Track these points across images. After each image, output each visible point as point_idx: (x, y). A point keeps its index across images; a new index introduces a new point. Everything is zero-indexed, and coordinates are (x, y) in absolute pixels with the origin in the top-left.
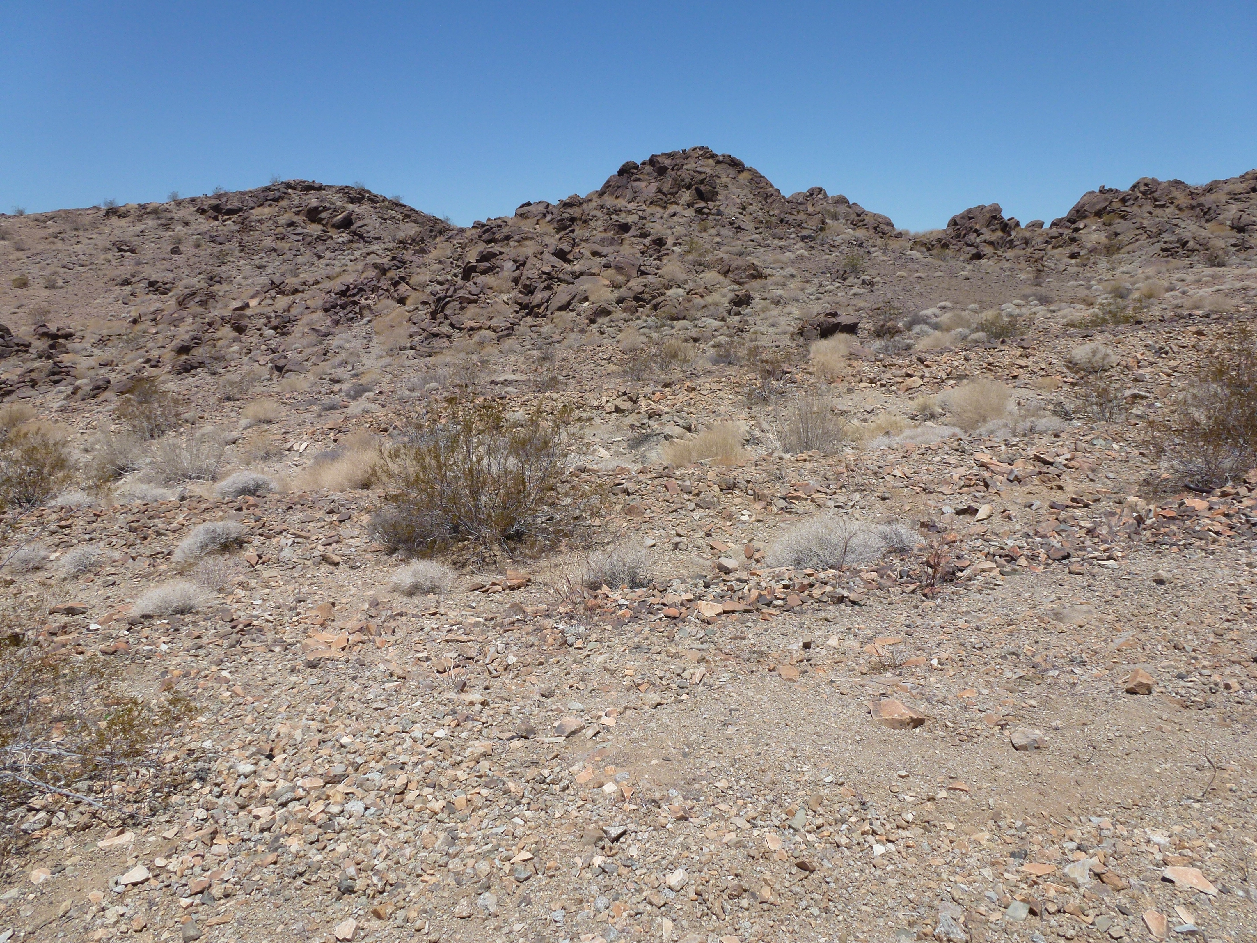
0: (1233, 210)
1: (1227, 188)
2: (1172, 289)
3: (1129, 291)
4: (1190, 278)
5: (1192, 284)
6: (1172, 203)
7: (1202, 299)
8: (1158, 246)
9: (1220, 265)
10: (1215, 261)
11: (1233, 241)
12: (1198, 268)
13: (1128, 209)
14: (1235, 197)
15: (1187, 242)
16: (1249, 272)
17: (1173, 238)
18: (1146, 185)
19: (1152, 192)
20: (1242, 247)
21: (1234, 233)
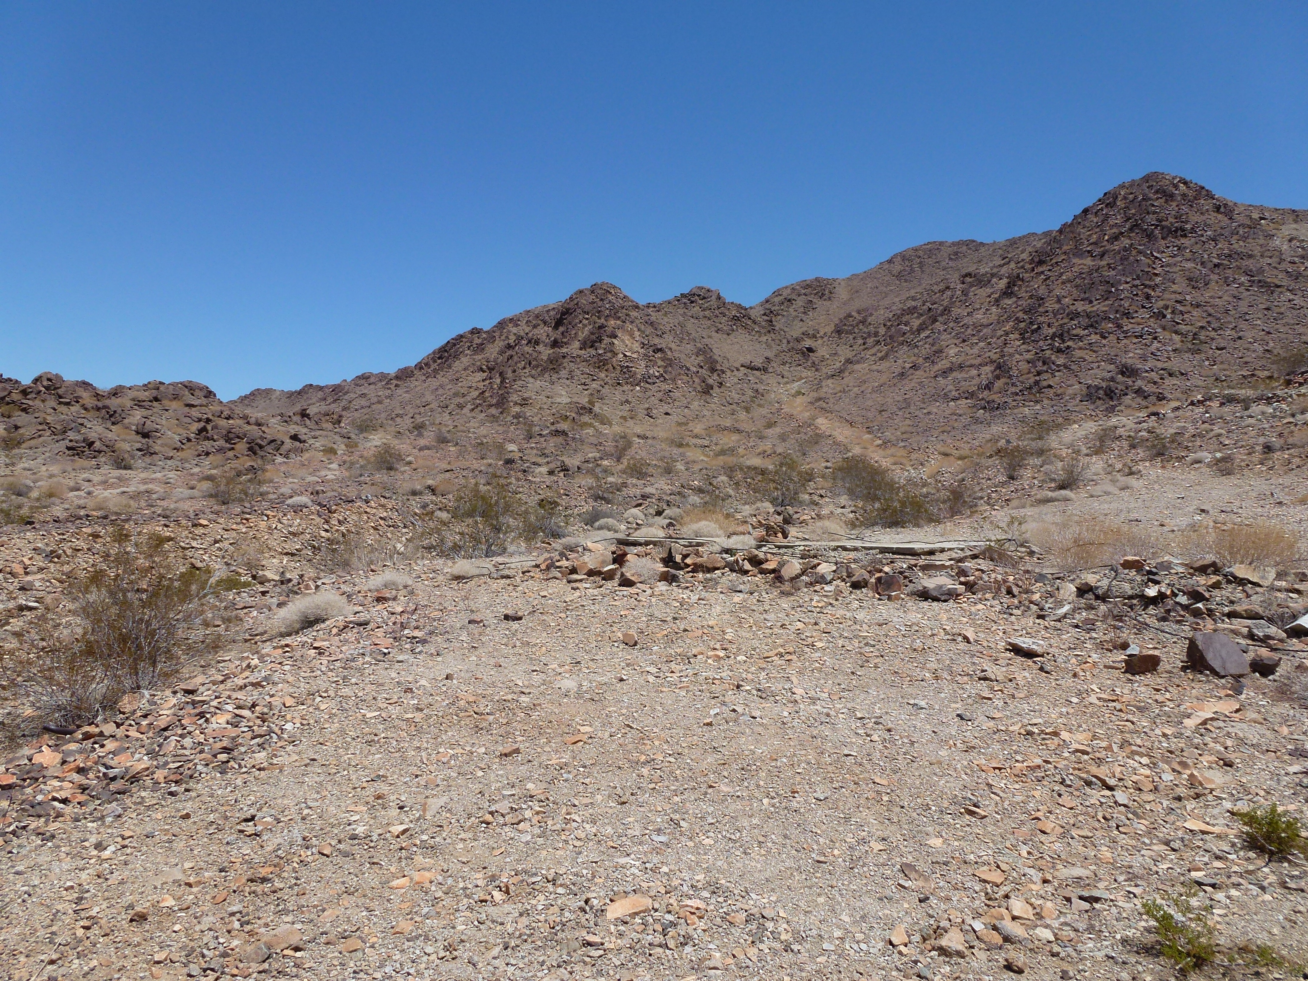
0: (137, 416)
1: (132, 394)
2: (78, 490)
3: (30, 488)
4: (96, 479)
5: (98, 484)
6: (78, 402)
7: (106, 499)
8: (62, 445)
9: (125, 468)
10: (121, 464)
11: (139, 445)
12: (105, 469)
13: (30, 403)
14: (139, 403)
15: (93, 443)
16: (154, 476)
17: (79, 437)
18: (49, 380)
19: (55, 389)
20: (147, 452)
21: (139, 438)
